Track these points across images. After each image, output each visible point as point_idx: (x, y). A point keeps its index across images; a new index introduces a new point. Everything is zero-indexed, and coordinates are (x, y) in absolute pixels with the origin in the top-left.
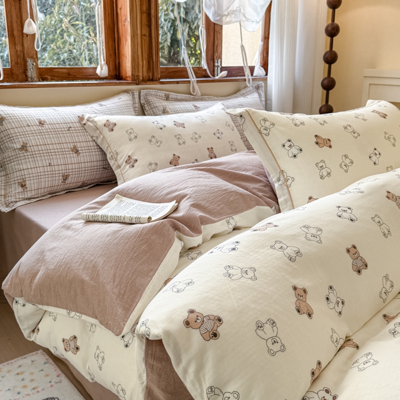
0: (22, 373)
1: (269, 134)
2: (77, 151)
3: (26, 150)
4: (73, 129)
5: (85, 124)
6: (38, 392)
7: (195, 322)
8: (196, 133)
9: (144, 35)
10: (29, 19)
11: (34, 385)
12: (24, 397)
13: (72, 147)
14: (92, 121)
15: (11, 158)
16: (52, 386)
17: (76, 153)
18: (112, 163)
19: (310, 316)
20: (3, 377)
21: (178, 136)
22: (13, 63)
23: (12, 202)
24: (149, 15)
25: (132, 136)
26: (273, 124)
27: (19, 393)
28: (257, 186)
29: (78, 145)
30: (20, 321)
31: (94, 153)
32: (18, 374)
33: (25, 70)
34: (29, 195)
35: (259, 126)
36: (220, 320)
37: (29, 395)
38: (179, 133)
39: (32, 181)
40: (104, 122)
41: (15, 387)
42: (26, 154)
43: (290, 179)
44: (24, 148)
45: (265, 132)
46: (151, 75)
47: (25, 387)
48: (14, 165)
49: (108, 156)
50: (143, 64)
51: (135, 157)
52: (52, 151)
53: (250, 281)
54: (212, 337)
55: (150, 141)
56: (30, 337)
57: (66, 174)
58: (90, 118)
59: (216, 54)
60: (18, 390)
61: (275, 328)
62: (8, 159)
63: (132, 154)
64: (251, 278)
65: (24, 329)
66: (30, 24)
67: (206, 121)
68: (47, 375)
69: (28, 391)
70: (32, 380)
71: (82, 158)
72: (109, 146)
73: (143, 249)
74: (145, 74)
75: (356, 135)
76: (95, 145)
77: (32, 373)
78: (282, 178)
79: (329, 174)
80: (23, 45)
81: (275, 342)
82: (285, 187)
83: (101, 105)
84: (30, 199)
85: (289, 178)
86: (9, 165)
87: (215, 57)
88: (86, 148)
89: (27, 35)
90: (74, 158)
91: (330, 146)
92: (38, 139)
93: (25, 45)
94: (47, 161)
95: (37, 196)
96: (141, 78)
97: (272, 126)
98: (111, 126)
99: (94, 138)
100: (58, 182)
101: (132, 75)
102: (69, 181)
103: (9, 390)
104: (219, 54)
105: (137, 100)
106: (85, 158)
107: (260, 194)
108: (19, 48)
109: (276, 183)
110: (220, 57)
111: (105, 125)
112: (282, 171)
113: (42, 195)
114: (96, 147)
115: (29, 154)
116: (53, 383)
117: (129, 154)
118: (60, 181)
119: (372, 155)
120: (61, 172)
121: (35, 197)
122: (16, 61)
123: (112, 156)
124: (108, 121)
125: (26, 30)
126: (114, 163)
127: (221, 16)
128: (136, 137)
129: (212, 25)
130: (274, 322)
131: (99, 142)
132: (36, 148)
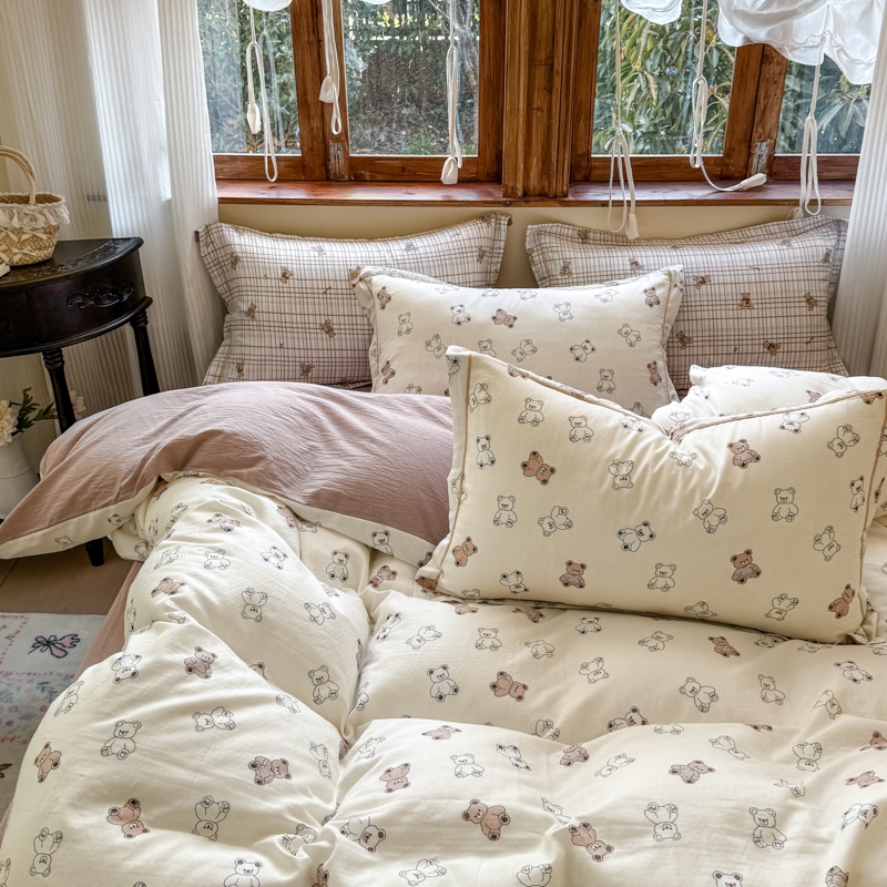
2: (328, 329)
3: (253, 317)
4: (332, 291)
5: (354, 286)
8: (528, 342)
9: (538, 109)
13: (323, 322)
14: (368, 282)
17: (327, 333)
22: (305, 148)
25: (404, 328)
26: (487, 400)
29: (335, 320)
31: (360, 336)
33: (327, 161)
38: (491, 338)
40: (380, 288)
42: (251, 323)
44: (251, 312)
46: (545, 185)
48: (239, 335)
49: (371, 349)
50: (531, 165)
51: (393, 367)
52: (288, 325)
55: (428, 344)
57: (306, 364)
58: (368, 274)
59: (760, 130)
62: (235, 323)
63: (393, 359)
66: (329, 86)
67: (571, 317)
71: (337, 342)
72: (377, 332)
74: (534, 183)
76: (366, 322)
80: (322, 118)
83: (409, 247)
86: (235, 333)
87: (755, 136)
88: (347, 327)
90: (322, 340)
92: (273, 302)
93: (328, 118)
94: (278, 340)
96: (520, 193)
97: (483, 401)
98: (384, 300)
99: (366, 312)
101: (504, 185)
102: (313, 374)
104: (767, 129)
106: (344, 342)
108: (316, 124)
110: (771, 137)
111: (379, 295)
114: (366, 327)
115: (255, 323)
117: (390, 359)
118: (298, 373)
120: (298, 359)
122: (310, 146)
124: (384, 287)
125: (323, 96)
128: (409, 330)
131: (371, 319)
132: (265, 316)
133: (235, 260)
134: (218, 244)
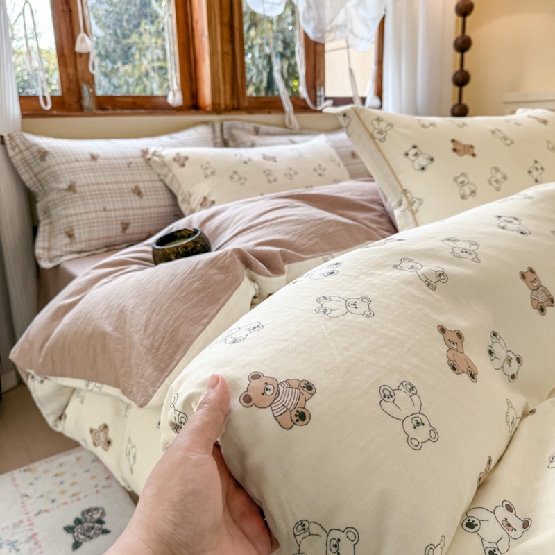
0: (62, 474)
1: (385, 139)
2: (138, 192)
3: (75, 191)
4: (134, 165)
5: (149, 159)
6: (79, 499)
7: (263, 394)
8: (291, 169)
9: (226, 53)
10: (82, 34)
11: (75, 489)
12: (59, 506)
13: (133, 187)
14: (159, 156)
15: (57, 202)
16: (97, 492)
17: (138, 195)
18: (183, 207)
19: (473, 378)
20: (37, 479)
21: (267, 172)
22: (64, 90)
23: (57, 256)
24: (232, 28)
25: (209, 172)
26: (391, 125)
27: (53, 501)
28: (370, 215)
29: (141, 185)
30: (41, 403)
32: (57, 475)
33: (80, 98)
34: (78, 247)
35: (371, 129)
36: (309, 387)
37: (65, 503)
38: (269, 168)
39: (82, 230)
40: (173, 155)
41: (49, 493)
42: (74, 196)
43: (417, 201)
45: (380, 136)
46: (235, 102)
47: (63, 492)
48: (61, 210)
49: (180, 199)
50: (225, 89)
51: (211, 199)
52: (107, 192)
53: (362, 318)
54: (297, 421)
55: (232, 178)
56: (56, 426)
57: (126, 222)
58: (156, 151)
59: (318, 81)
60: (53, 497)
61: (415, 398)
62: (52, 203)
63: (208, 194)
64: (364, 314)
65: (48, 415)
66: (83, 40)
67: (304, 155)
68: (93, 477)
69: (66, 498)
70: (73, 484)
71: (146, 201)
72: (180, 187)
73: (195, 287)
74: (228, 102)
75: (508, 142)
76: (163, 185)
77: (74, 475)
78: (404, 201)
79: (473, 193)
80: (76, 67)
81: (418, 423)
82: (409, 214)
83: (172, 138)
84: (79, 252)
85: (414, 200)
86: (55, 210)
87: (317, 85)
88: (151, 189)
89: (81, 55)
90: (134, 201)
91: (474, 155)
92: (90, 177)
93: (80, 67)
94: (101, 205)
95: (90, 249)
96: (223, 106)
97: (389, 128)
98: (182, 161)
99: (162, 177)
100: (116, 230)
101: (213, 103)
102: (130, 230)
103: (42, 496)
104: (321, 80)
105: (218, 134)
106: (151, 201)
107: (374, 226)
108: (71, 71)
109: (395, 208)
110: (323, 84)
111: (174, 160)
112: (405, 192)
113: (97, 247)
114: (164, 189)
115: (78, 195)
116: (99, 488)
117: (205, 194)
118: (119, 231)
119: (532, 169)
120: (119, 219)
121: (87, 249)
122: (68, 87)
123: (184, 199)
124: (178, 154)
125: (79, 48)
126: (187, 208)
127: (323, 32)
128: (213, 173)
129: (312, 45)
130: (413, 387)
131: (168, 181)
132: (86, 188)
133: (43, 154)
134: (22, 147)
